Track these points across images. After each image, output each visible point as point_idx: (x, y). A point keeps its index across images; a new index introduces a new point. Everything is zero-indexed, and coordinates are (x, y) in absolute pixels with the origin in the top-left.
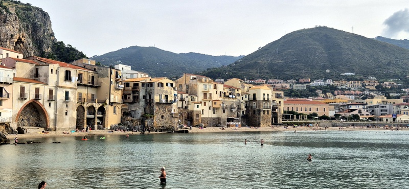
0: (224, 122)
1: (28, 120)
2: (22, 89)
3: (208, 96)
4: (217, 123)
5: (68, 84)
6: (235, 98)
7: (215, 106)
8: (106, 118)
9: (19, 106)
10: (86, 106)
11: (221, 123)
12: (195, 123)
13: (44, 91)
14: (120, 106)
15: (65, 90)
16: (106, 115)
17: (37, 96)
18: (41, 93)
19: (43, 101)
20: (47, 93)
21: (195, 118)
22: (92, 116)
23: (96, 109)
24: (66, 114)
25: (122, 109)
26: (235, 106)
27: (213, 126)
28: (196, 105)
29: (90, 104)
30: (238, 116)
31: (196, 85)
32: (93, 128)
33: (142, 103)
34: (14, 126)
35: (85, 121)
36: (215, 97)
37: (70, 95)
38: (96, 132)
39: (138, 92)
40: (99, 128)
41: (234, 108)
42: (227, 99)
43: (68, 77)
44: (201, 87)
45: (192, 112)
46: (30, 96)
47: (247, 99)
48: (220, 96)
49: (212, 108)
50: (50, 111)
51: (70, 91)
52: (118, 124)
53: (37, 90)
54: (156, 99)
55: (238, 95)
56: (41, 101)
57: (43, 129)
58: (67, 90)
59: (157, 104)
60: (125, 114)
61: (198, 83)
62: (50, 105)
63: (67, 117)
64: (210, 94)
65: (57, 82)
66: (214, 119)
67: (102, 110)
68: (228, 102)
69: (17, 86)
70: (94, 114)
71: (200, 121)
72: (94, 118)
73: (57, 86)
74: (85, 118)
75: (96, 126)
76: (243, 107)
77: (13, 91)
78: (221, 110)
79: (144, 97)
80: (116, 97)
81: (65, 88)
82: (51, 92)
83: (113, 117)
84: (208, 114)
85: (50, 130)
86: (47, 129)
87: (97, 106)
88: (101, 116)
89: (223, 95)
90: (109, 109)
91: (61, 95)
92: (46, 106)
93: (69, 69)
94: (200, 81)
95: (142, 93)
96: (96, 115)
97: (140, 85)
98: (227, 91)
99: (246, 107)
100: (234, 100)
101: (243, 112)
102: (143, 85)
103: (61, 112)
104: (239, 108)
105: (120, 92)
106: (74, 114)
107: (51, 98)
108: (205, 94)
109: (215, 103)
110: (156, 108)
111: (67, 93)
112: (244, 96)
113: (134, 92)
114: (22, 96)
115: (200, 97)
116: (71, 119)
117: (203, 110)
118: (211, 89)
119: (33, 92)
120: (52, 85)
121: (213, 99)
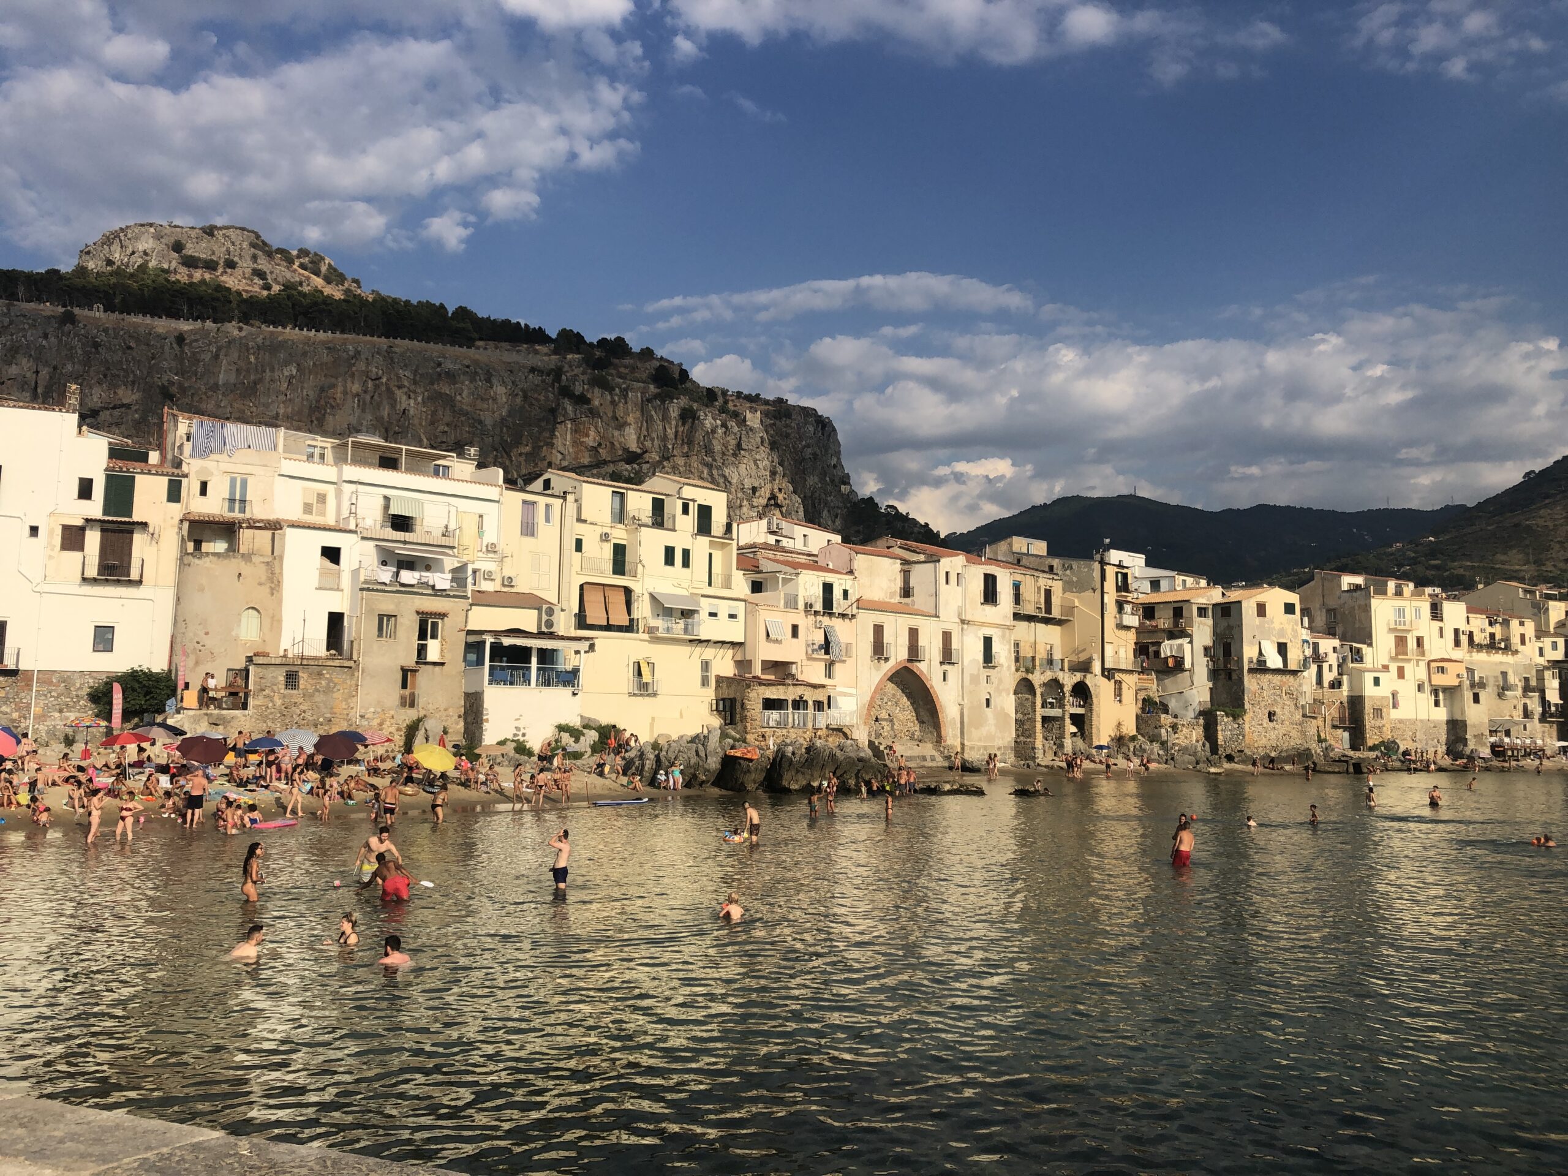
0: (1482, 738)
2: (878, 630)
3: (1412, 644)
5: (988, 613)
7: (1439, 680)
8: (1094, 718)
10: (1038, 679)
13: (931, 637)
14: (1131, 679)
15: (981, 633)
16: (1094, 707)
17: (913, 651)
18: (923, 641)
19: (929, 664)
20: (938, 644)
22: (1058, 713)
23: (1068, 689)
24: (988, 703)
25: (1140, 690)
26: (1512, 679)
29: (1048, 675)
32: (1059, 750)
33: (1201, 669)
35: (1039, 725)
36: (1439, 647)
37: (996, 648)
39: (1187, 635)
41: (1511, 688)
42: (1482, 656)
43: (991, 596)
44: (1381, 616)
46: (897, 651)
48: (1457, 643)
49: (1427, 687)
50: (945, 696)
51: (996, 635)
53: (914, 633)
56: (923, 666)
58: (988, 632)
61: (1375, 602)
62: (943, 676)
63: (990, 714)
64: (1419, 638)
65: (962, 610)
67: (1081, 692)
68: (1489, 665)
69: (868, 622)
72: (1062, 719)
73: (963, 622)
74: (1039, 719)
75: (1068, 743)
77: (857, 637)
78: (1466, 695)
79: (1205, 650)
80: (1121, 650)
81: (983, 625)
82: (947, 636)
86: (941, 749)
87: (1068, 680)
88: (1081, 711)
89: (1464, 639)
91: (970, 649)
92: (934, 681)
93: (991, 570)
94: (1383, 592)
95: (1198, 640)
96: (1067, 708)
97: (1191, 612)
100: (1508, 661)
102: (1200, 611)
103: (974, 697)
105: (1131, 635)
106: (1008, 703)
107: (949, 657)
108: (1401, 641)
109: (1441, 670)
111: (987, 642)
113: (1171, 635)
114: (879, 649)
116: (1002, 715)
117: (1394, 695)
118: (1425, 627)
119: (904, 640)
120: (949, 619)
121: (1430, 656)
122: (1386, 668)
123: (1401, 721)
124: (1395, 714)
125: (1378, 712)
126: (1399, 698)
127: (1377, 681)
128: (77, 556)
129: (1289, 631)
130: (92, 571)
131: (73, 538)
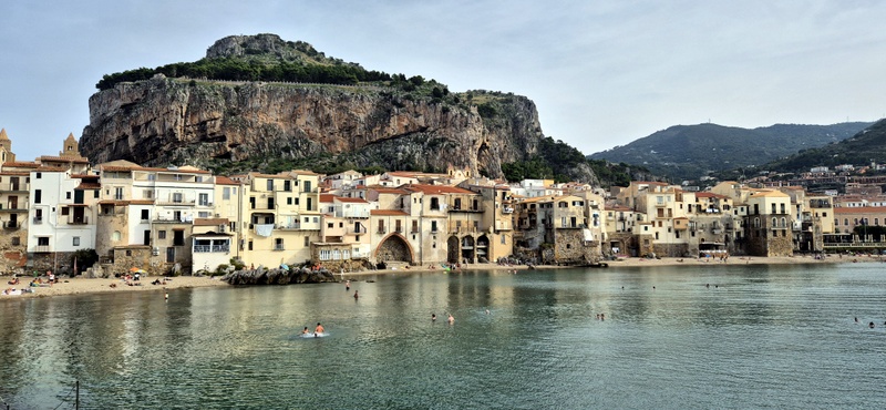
0: (694, 251)
1: (393, 254)
2: (381, 222)
3: (666, 212)
4: (682, 251)
5: (435, 213)
6: (720, 213)
7: (678, 227)
8: (490, 249)
9: (378, 240)
10: (460, 236)
11: (687, 252)
12: (643, 252)
13: (406, 223)
14: (510, 234)
15: (431, 220)
16: (490, 245)
17: (398, 228)
18: (403, 225)
19: (406, 233)
20: (410, 225)
21: (642, 244)
22: (471, 248)
23: (475, 240)
24: (434, 246)
25: (514, 238)
26: (720, 224)
27: (676, 256)
28: (643, 227)
29: (466, 234)
30: (727, 240)
31: (645, 197)
32: (472, 262)
33: (541, 229)
34: (374, 261)
35: (460, 254)
36: (678, 213)
37: (438, 225)
38: (477, 266)
39: (535, 216)
40: (480, 261)
41: (719, 228)
42: (703, 216)
43: (434, 205)
44: (652, 201)
45: (638, 236)
46: (390, 229)
47: (745, 213)
48: (690, 211)
49: (672, 230)
50: (415, 245)
51: (438, 221)
52: (510, 256)
53: (398, 222)
54: (558, 223)
55: (727, 207)
56: (403, 234)
57: (407, 264)
58: (435, 220)
59: (559, 229)
60: (519, 243)
61: (648, 196)
62: (414, 237)
63: (435, 250)
64: (670, 210)
65: (422, 212)
66: (677, 245)
67: (484, 239)
68: (706, 219)
69: (376, 219)
70: (473, 245)
71: (651, 249)
72: (473, 250)
73: (422, 217)
74: (460, 251)
75: (476, 259)
76: (737, 226)
77: (371, 225)
78: (688, 233)
79: (543, 221)
80: (504, 223)
81: (432, 217)
82: (415, 223)
83: (501, 248)
84: (666, 238)
85: (415, 265)
86: (412, 264)
87: (476, 236)
88: (482, 247)
89: (694, 209)
90: (495, 240)
91: (426, 226)
92: (409, 239)
93: (435, 196)
94: (652, 191)
95: (540, 217)
96: (476, 246)
97: (538, 206)
98: (704, 203)
99: (744, 225)
100: (719, 216)
101: (738, 233)
102: (542, 205)
103: (427, 244)
104: (729, 227)
105: (510, 217)
106: (445, 246)
107: (415, 228)
108: (660, 211)
109: (678, 223)
110: (557, 235)
111: (434, 224)
112: (739, 208)
113: (530, 215)
114: (381, 230)
115: (652, 215)
116: (441, 252)
118: (671, 203)
119: (393, 225)
120: (415, 213)
121: (674, 217)
122: (652, 222)
124: (656, 242)
125: (648, 241)
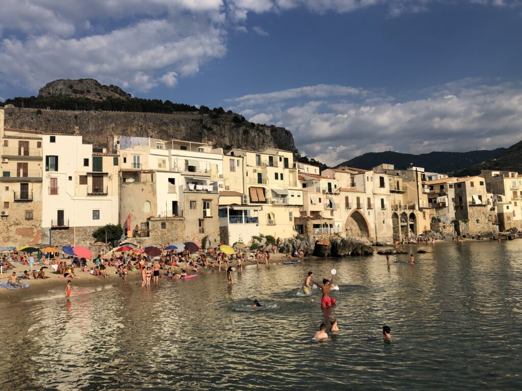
2: (347, 198)
3: (519, 194)
5: (382, 190)
8: (417, 226)
9: (346, 215)
10: (399, 212)
13: (364, 199)
14: (429, 211)
15: (380, 197)
16: (417, 221)
17: (358, 205)
18: (361, 202)
19: (364, 210)
20: (366, 201)
21: (506, 220)
23: (408, 216)
24: (384, 222)
25: (431, 215)
28: (505, 206)
29: (402, 211)
31: (502, 182)
35: (400, 229)
37: (385, 203)
39: (445, 195)
43: (382, 184)
45: (501, 214)
46: (353, 206)
50: (370, 220)
51: (385, 198)
52: (430, 231)
53: (358, 199)
54: (469, 200)
56: (362, 210)
58: (382, 197)
59: (471, 206)
60: (434, 220)
61: (505, 180)
62: (369, 213)
63: (384, 226)
64: (521, 192)
65: (373, 190)
67: (413, 216)
69: (343, 196)
71: (512, 224)
72: (407, 226)
73: (374, 194)
74: (400, 227)
77: (340, 201)
79: (453, 199)
80: (424, 201)
81: (381, 195)
82: (369, 199)
86: (369, 239)
87: (408, 212)
88: (412, 223)
90: (419, 215)
91: (377, 203)
92: (366, 215)
93: (382, 175)
94: (506, 176)
95: (450, 195)
96: (409, 222)
97: (447, 186)
102: (450, 186)
103: (379, 220)
105: (427, 196)
106: (390, 221)
107: (370, 205)
110: (470, 211)
111: (382, 200)
114: (347, 206)
115: (509, 196)
116: (388, 226)
117: (514, 212)
119: (355, 201)
120: (369, 193)
122: (510, 203)
123: (517, 221)
124: (514, 219)
125: (509, 218)
126: (516, 213)
127: (508, 207)
128: (84, 186)
129: (482, 191)
130: (91, 191)
131: (83, 180)
